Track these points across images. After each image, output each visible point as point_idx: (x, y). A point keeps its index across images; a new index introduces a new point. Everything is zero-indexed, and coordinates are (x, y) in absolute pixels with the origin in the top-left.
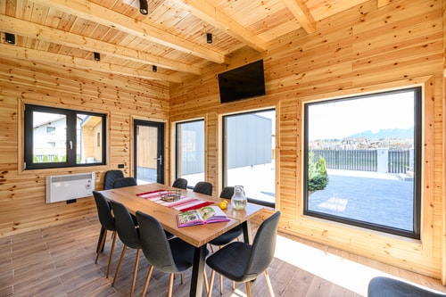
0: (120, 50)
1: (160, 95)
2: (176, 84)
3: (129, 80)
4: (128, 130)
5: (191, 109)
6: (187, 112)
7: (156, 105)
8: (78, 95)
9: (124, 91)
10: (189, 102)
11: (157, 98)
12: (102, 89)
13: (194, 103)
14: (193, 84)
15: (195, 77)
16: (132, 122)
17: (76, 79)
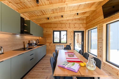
0: (65, 13)
1: (82, 22)
2: (88, 17)
3: (72, 20)
4: (72, 34)
5: (92, 24)
6: (91, 26)
7: (81, 26)
8: (61, 27)
9: (71, 23)
10: (92, 22)
11: (81, 23)
12: (66, 24)
13: (94, 22)
14: (93, 14)
15: (94, 11)
16: (73, 32)
17: (61, 23)
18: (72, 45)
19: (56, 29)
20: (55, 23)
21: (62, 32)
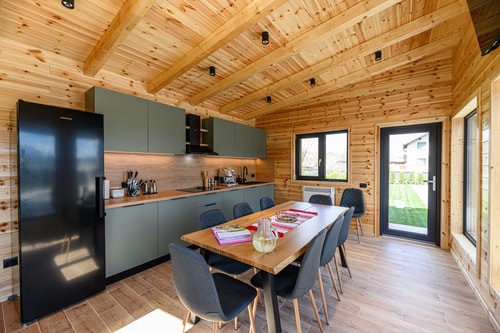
1: (428, 80)
2: (457, 47)
4: (374, 144)
7: (421, 99)
8: (324, 118)
10: (466, 74)
11: (421, 88)
12: (343, 105)
13: (470, 73)
17: (322, 105)
18: (371, 191)
19: (304, 127)
20: (301, 109)
21: (327, 136)
